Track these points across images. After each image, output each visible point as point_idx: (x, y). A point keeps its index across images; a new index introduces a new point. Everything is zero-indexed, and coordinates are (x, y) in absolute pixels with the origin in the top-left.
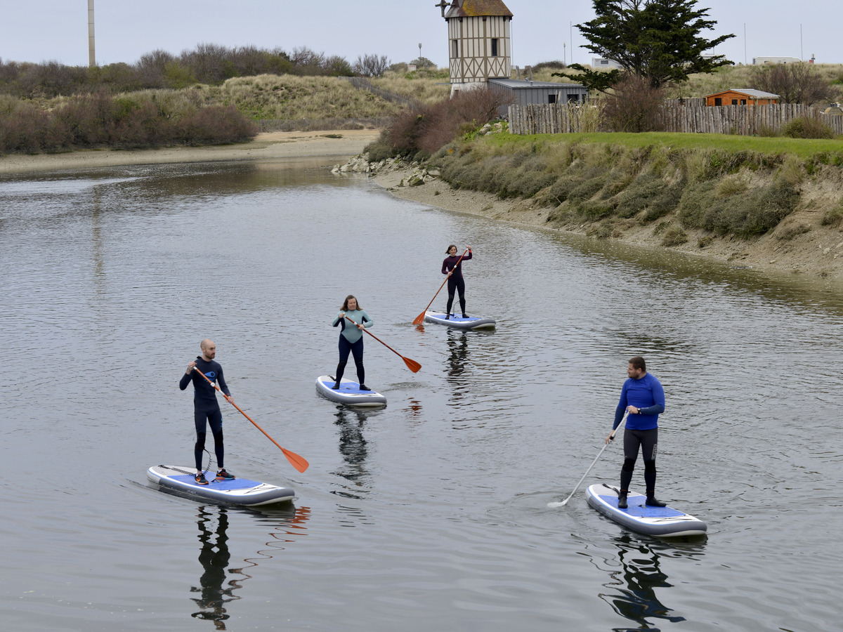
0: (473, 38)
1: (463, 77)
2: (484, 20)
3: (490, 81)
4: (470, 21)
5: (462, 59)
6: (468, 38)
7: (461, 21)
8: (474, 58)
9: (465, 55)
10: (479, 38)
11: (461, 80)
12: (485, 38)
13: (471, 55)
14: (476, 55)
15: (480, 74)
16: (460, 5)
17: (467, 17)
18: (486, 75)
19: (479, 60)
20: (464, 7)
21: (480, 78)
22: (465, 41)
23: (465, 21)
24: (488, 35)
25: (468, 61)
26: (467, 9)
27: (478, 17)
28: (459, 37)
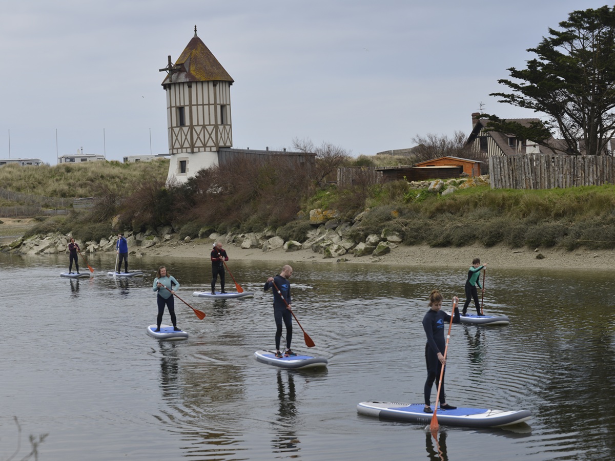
0: (203, 105)
1: (192, 146)
2: (215, 85)
3: (221, 150)
4: (199, 86)
5: (192, 127)
6: (197, 105)
7: (190, 87)
8: (204, 126)
9: (195, 123)
10: (209, 104)
11: (189, 150)
12: (215, 104)
13: (201, 123)
14: (207, 123)
15: (210, 143)
16: (187, 69)
17: (197, 82)
18: (216, 144)
19: (210, 128)
20: (192, 72)
21: (211, 147)
22: (194, 108)
23: (194, 86)
24: (218, 102)
25: (198, 129)
26: (197, 74)
27: (208, 82)
28: (187, 103)
